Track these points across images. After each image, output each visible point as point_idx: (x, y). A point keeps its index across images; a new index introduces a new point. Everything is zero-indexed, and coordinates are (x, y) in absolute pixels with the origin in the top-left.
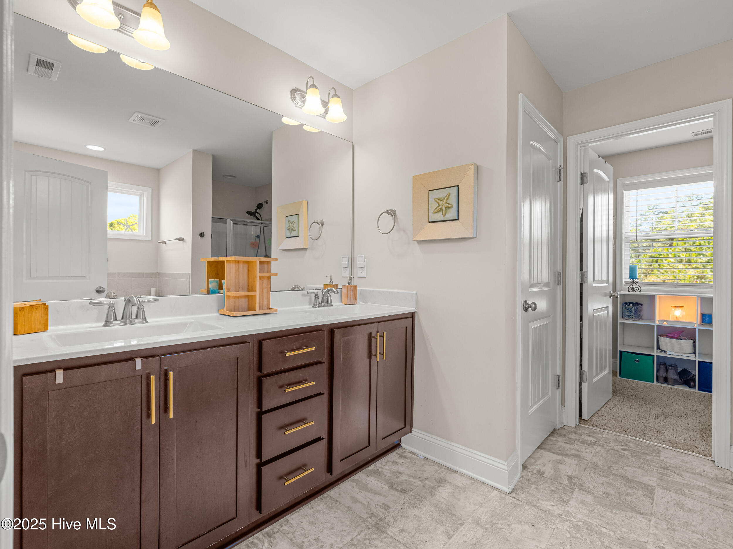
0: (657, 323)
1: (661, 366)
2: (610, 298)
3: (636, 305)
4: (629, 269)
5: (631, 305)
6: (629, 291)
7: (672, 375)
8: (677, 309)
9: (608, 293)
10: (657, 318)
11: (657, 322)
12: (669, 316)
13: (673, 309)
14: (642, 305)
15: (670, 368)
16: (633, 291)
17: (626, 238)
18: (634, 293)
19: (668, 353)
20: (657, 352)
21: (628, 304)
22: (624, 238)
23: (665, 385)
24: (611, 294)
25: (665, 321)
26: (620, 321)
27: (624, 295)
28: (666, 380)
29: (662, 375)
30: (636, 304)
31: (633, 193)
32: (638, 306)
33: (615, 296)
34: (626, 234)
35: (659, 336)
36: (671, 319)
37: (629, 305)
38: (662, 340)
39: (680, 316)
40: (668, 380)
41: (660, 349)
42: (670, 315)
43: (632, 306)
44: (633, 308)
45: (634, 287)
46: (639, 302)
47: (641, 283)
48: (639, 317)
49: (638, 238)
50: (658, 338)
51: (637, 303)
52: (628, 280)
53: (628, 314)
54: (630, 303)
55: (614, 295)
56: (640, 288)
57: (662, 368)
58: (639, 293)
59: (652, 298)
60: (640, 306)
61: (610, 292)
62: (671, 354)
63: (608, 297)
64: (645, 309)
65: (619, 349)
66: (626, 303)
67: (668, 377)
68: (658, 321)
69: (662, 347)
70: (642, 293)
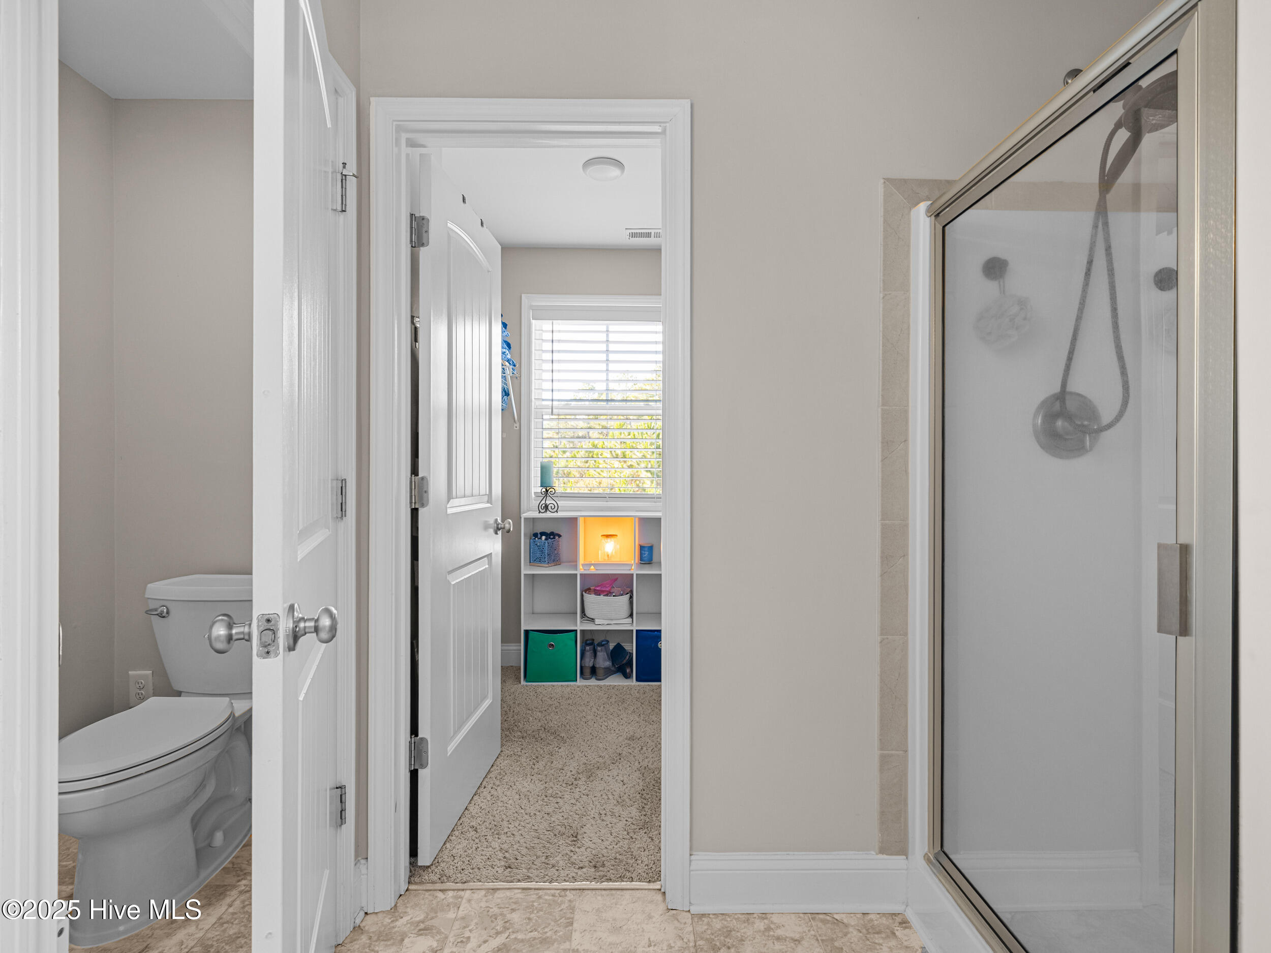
0: (581, 570)
1: (588, 648)
2: (496, 533)
3: (552, 537)
4: (540, 469)
5: (544, 538)
6: (540, 512)
7: (603, 661)
8: (609, 540)
9: (492, 521)
10: (581, 561)
11: (581, 567)
12: (598, 554)
13: (604, 540)
14: (559, 536)
15: (599, 648)
16: (546, 511)
17: (536, 410)
18: (548, 515)
19: (597, 622)
20: (581, 622)
21: (539, 536)
22: (533, 409)
23: (593, 682)
24: (498, 525)
25: (593, 564)
26: (526, 570)
27: (534, 520)
28: (594, 672)
29: (588, 666)
30: (551, 535)
31: (546, 325)
32: (554, 538)
33: (504, 528)
34: (538, 403)
35: (584, 593)
36: (601, 559)
37: (541, 538)
38: (590, 598)
39: (612, 553)
40: (597, 671)
41: (585, 615)
42: (600, 552)
43: (546, 539)
44: (546, 545)
45: (548, 502)
46: (556, 532)
47: (559, 495)
48: (554, 559)
49: (554, 410)
50: (582, 596)
51: (552, 533)
52: (539, 490)
53: (538, 555)
54: (542, 534)
55: (502, 526)
56: (556, 505)
57: (588, 651)
58: (555, 515)
59: (573, 521)
60: (557, 537)
61: (496, 520)
62: (601, 624)
63: (491, 531)
64: (563, 544)
65: (524, 627)
66: (535, 535)
67: (597, 666)
68: (582, 565)
69: (589, 613)
70: (560, 514)
